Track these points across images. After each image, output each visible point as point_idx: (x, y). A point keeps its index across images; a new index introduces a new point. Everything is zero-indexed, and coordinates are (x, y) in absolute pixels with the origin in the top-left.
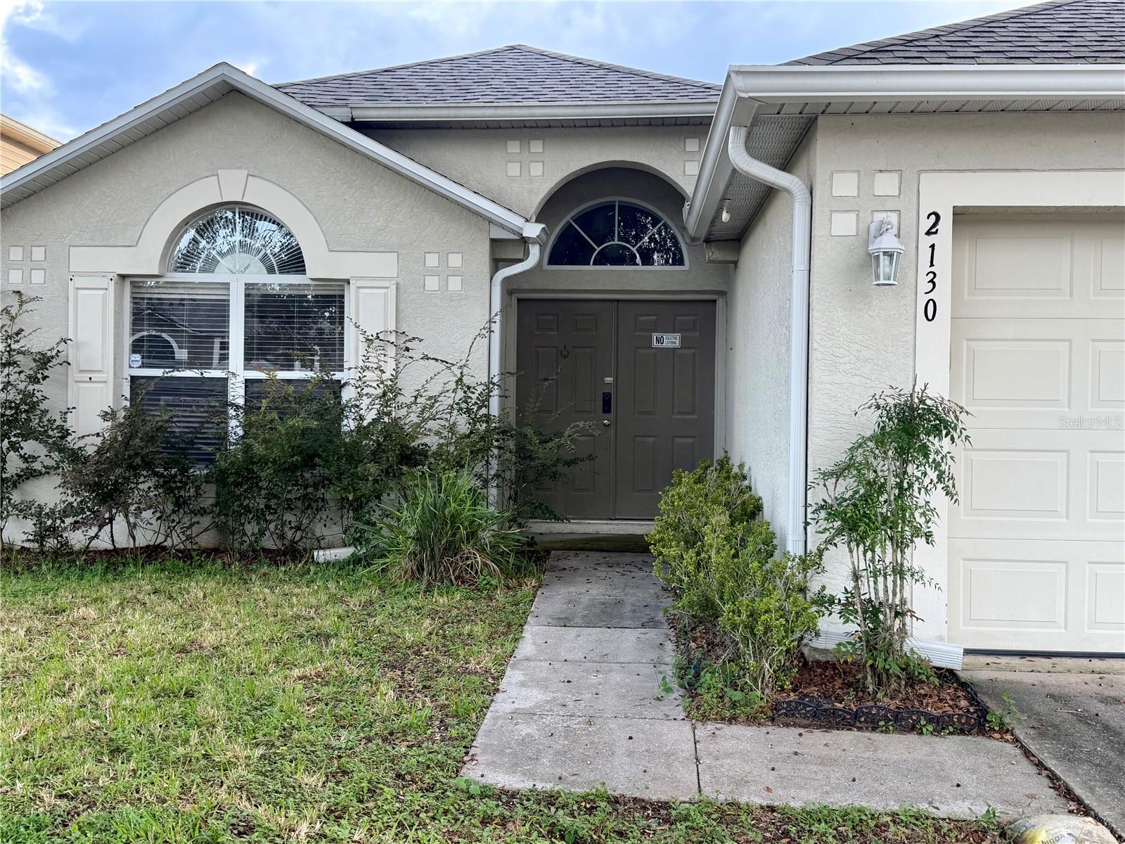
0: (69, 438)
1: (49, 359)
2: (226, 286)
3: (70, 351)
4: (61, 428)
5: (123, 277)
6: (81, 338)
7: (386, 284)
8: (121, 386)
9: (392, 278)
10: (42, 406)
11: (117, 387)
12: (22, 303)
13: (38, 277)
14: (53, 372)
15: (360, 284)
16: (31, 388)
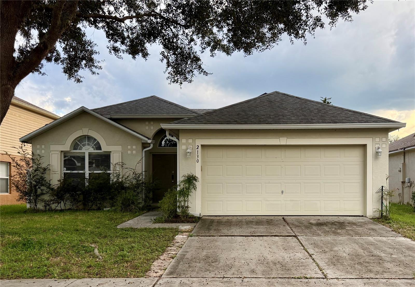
0: (51, 186)
1: (46, 169)
2: (84, 153)
3: (51, 167)
4: (49, 184)
5: (62, 151)
6: (53, 164)
7: (119, 152)
8: (62, 175)
9: (120, 151)
10: (45, 179)
11: (61, 175)
12: (40, 157)
13: (43, 151)
14: (47, 172)
15: (113, 152)
16: (42, 175)
